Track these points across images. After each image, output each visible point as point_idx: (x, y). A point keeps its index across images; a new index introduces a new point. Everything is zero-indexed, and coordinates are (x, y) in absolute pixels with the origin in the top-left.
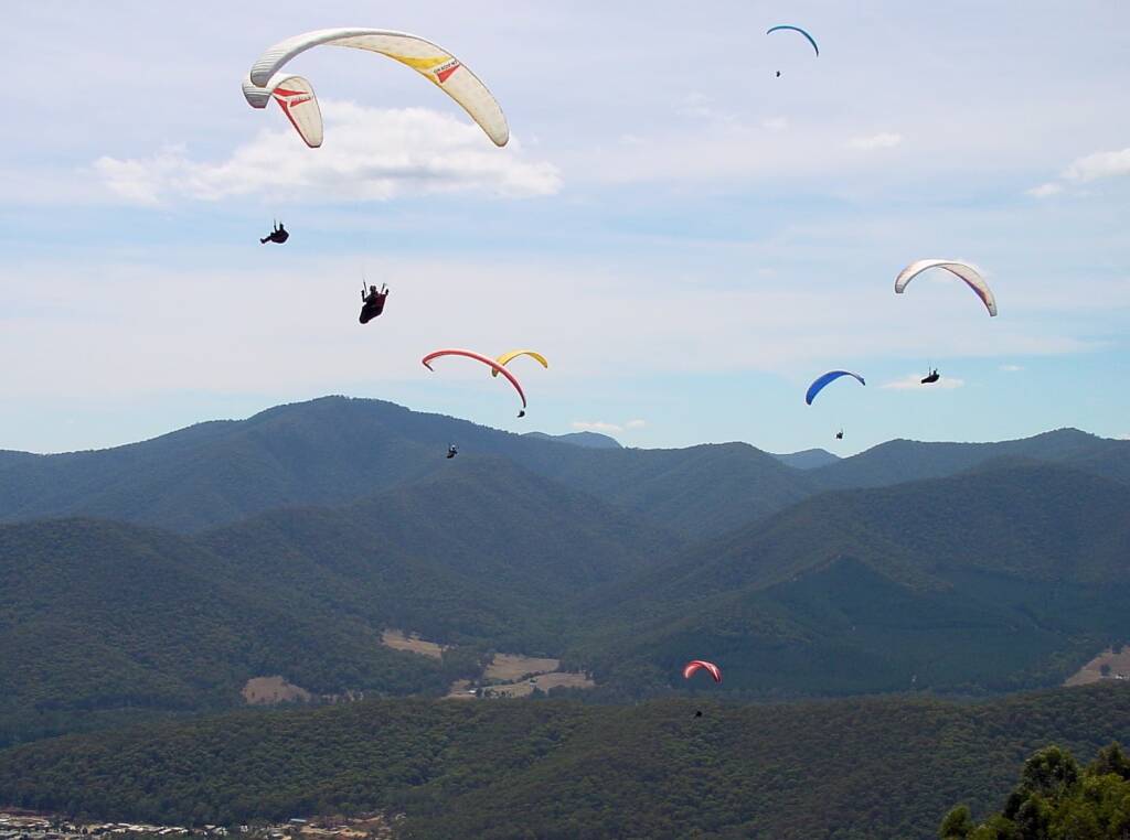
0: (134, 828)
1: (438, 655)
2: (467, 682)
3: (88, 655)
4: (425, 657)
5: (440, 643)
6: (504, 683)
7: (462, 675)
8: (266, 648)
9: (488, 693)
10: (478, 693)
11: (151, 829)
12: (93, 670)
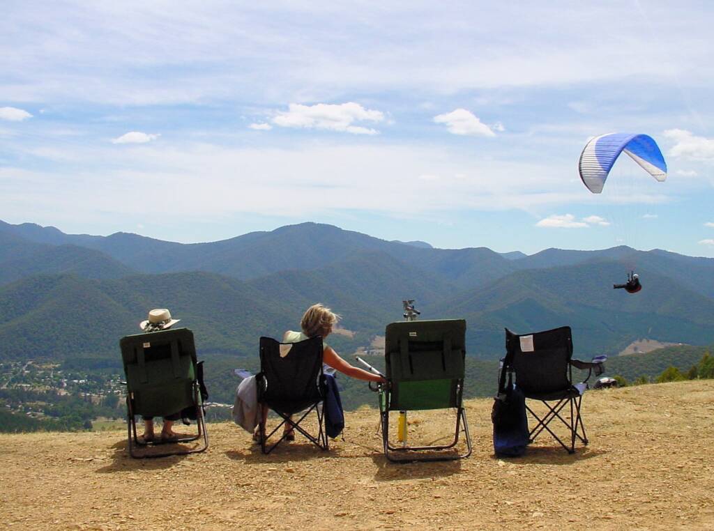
0: (219, 405)
1: (351, 336)
2: (363, 348)
3: (202, 331)
4: (345, 337)
5: (353, 330)
6: (379, 349)
7: (361, 345)
8: (277, 331)
9: (372, 353)
10: (368, 353)
11: (227, 406)
12: (203, 337)
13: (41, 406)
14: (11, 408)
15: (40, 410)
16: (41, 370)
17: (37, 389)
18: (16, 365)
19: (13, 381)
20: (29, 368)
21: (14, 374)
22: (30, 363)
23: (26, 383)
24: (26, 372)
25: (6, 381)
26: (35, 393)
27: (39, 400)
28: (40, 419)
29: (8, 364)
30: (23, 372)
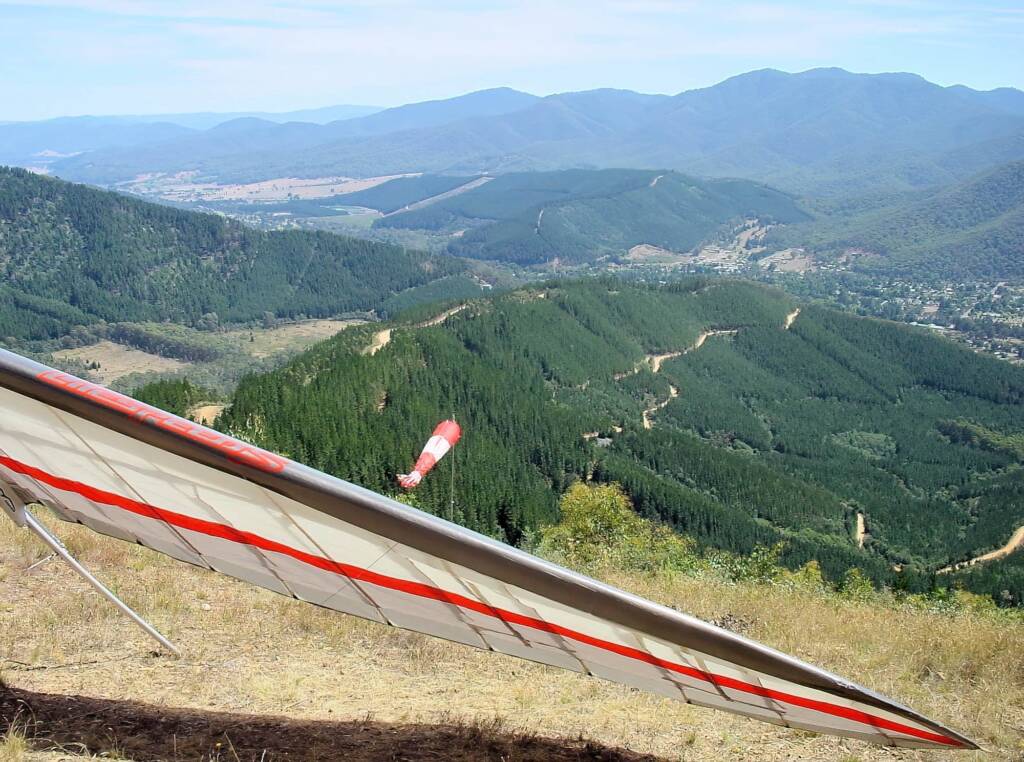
13: (1015, 345)
14: (973, 344)
15: (1013, 349)
16: (1015, 295)
17: (1010, 320)
18: (981, 287)
19: (977, 308)
20: (999, 291)
21: (979, 298)
22: (1001, 284)
23: (995, 311)
24: (996, 296)
25: (967, 309)
26: (1007, 326)
27: (1010, 336)
28: (1012, 363)
29: (971, 285)
30: (991, 296)
